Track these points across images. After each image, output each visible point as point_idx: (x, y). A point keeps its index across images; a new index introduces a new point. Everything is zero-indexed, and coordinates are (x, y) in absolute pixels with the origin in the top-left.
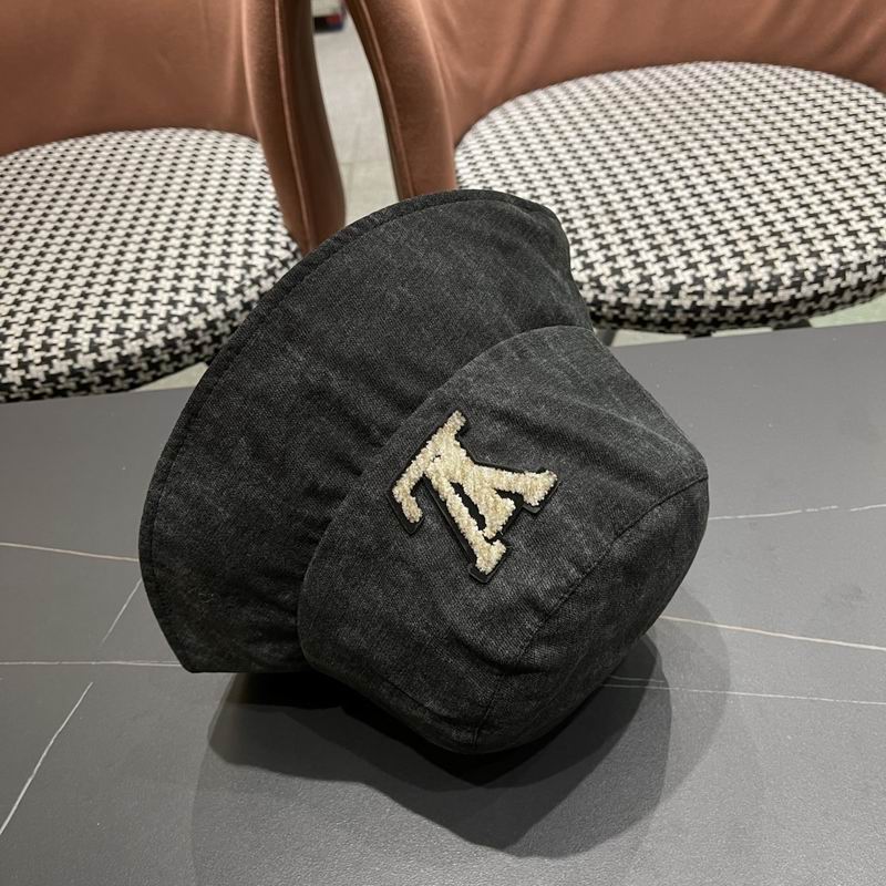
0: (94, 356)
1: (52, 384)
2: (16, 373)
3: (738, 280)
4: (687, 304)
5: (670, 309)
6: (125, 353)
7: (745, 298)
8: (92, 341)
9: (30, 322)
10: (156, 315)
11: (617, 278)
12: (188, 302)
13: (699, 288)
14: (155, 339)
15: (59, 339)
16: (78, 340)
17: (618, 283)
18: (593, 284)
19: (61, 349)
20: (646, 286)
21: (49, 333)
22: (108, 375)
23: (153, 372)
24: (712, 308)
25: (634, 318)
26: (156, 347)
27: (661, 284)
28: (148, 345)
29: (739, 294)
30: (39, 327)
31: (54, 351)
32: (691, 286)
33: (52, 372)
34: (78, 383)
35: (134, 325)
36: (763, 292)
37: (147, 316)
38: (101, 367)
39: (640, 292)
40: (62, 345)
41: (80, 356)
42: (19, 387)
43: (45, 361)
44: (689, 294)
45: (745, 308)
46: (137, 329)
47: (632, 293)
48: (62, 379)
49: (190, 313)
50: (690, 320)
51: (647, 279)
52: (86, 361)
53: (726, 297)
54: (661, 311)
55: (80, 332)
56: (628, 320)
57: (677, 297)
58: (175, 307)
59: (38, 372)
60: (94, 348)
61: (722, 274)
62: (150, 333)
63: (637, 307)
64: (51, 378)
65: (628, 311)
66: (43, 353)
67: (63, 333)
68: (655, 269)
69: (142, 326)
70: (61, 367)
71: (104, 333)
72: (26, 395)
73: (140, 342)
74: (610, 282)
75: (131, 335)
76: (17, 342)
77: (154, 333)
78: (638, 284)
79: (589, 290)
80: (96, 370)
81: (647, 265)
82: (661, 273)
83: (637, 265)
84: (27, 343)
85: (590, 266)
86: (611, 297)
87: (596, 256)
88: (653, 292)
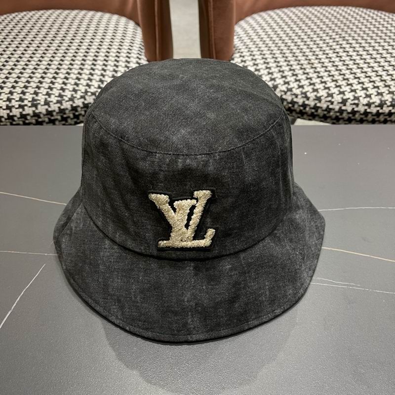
0: (46, 107)
1: (23, 119)
2: (5, 111)
3: (376, 100)
4: (349, 109)
5: (341, 111)
6: (62, 107)
7: (378, 108)
8: (46, 100)
9: (14, 87)
10: (80, 90)
11: (315, 93)
12: (96, 86)
13: (356, 102)
14: (79, 102)
15: (29, 97)
16: (39, 98)
17: (316, 96)
18: (304, 95)
19: (29, 101)
20: (330, 99)
21: (23, 93)
22: (52, 118)
23: (75, 120)
24: (362, 112)
25: (321, 115)
26: (79, 106)
27: (338, 98)
28: (74, 105)
29: (376, 106)
30: (19, 90)
31: (26, 102)
32: (353, 100)
33: (24, 113)
34: (36, 120)
35: (68, 94)
36: (388, 106)
37: (75, 91)
38: (49, 113)
39: (326, 101)
40: (30, 100)
41: (39, 106)
42: (6, 119)
43: (20, 107)
44: (351, 104)
45: (378, 114)
46: (69, 96)
47: (323, 101)
48: (29, 117)
49: (97, 91)
50: (349, 118)
51: (331, 95)
52: (42, 109)
53: (370, 107)
54: (336, 112)
55: (40, 95)
56: (318, 115)
57: (345, 105)
58: (90, 88)
59: (16, 112)
60: (47, 103)
61: (369, 96)
62: (76, 99)
63: (324, 109)
64: (23, 116)
65: (319, 111)
66: (20, 103)
67: (31, 94)
68: (335, 91)
69: (72, 95)
70: (29, 111)
71: (53, 96)
72: (8, 124)
73: (71, 103)
74: (312, 95)
75: (67, 99)
76: (6, 96)
77: (78, 99)
78: (326, 97)
79: (300, 99)
80: (47, 115)
81: (330, 88)
82: (338, 93)
83: (325, 88)
84: (12, 97)
85: (302, 87)
86: (311, 103)
87: (305, 82)
88: (333, 102)
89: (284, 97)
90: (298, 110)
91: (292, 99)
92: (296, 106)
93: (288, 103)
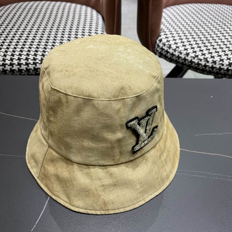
1: (35, 71)
2: (25, 66)
5: (228, 70)
11: (212, 59)
17: (213, 60)
19: (39, 60)
20: (221, 62)
21: (35, 55)
27: (226, 62)
30: (32, 53)
31: (37, 61)
33: (36, 67)
39: (219, 64)
42: (25, 71)
43: (34, 63)
47: (217, 64)
51: (222, 60)
54: (225, 70)
56: (213, 72)
57: (231, 66)
59: (32, 67)
63: (218, 68)
65: (215, 70)
66: (33, 61)
67: (40, 56)
68: (224, 57)
72: (26, 74)
76: (25, 57)
78: (219, 61)
79: (203, 62)
81: (222, 56)
82: (226, 59)
83: (219, 56)
84: (28, 57)
85: (204, 54)
86: (210, 65)
87: (206, 52)
88: (223, 64)
89: (193, 60)
90: (201, 69)
91: (198, 62)
92: (200, 66)
93: (196, 64)
